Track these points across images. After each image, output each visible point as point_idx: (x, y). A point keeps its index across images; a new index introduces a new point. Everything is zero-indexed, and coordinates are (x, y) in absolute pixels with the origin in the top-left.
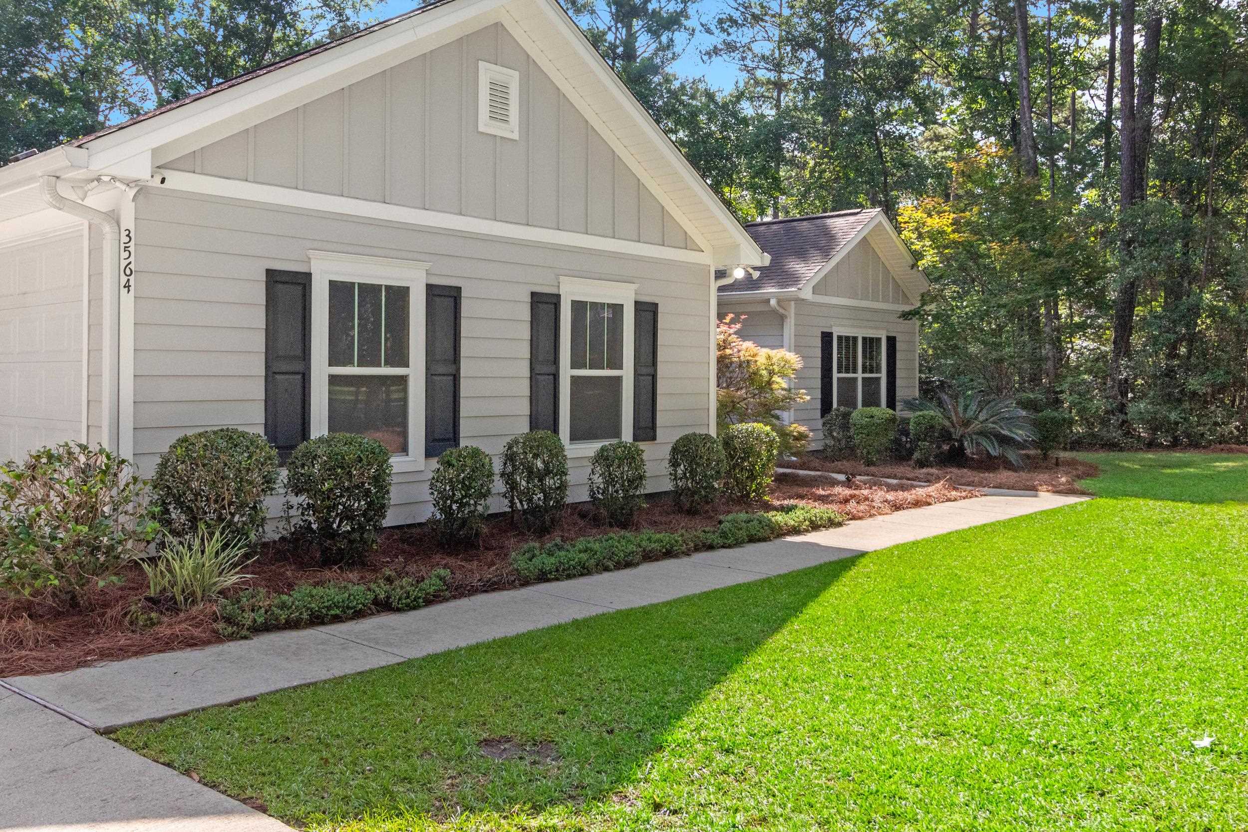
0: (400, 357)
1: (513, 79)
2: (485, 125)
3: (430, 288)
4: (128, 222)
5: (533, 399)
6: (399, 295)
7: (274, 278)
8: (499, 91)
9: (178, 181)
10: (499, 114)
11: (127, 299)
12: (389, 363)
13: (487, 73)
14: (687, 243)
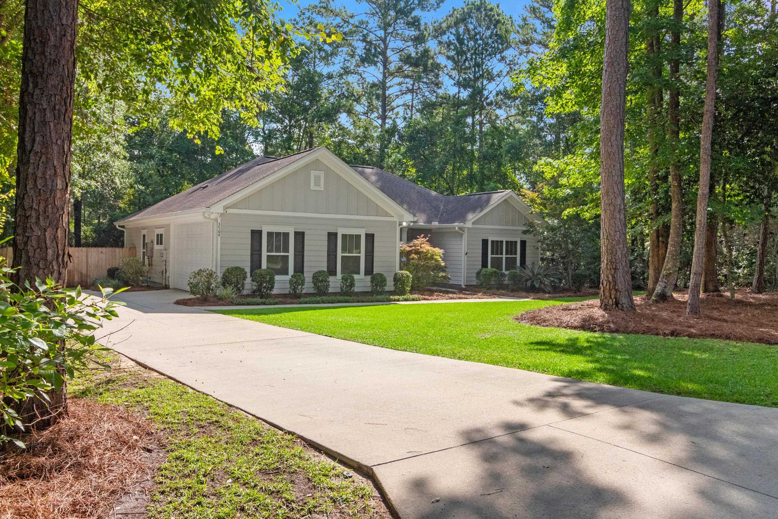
0: (286, 250)
1: (322, 174)
2: (313, 187)
3: (295, 232)
4: (219, 221)
5: (328, 261)
6: (286, 235)
7: (253, 232)
8: (317, 179)
9: (230, 211)
10: (317, 184)
11: (219, 238)
12: (284, 252)
13: (313, 173)
14: (387, 215)
